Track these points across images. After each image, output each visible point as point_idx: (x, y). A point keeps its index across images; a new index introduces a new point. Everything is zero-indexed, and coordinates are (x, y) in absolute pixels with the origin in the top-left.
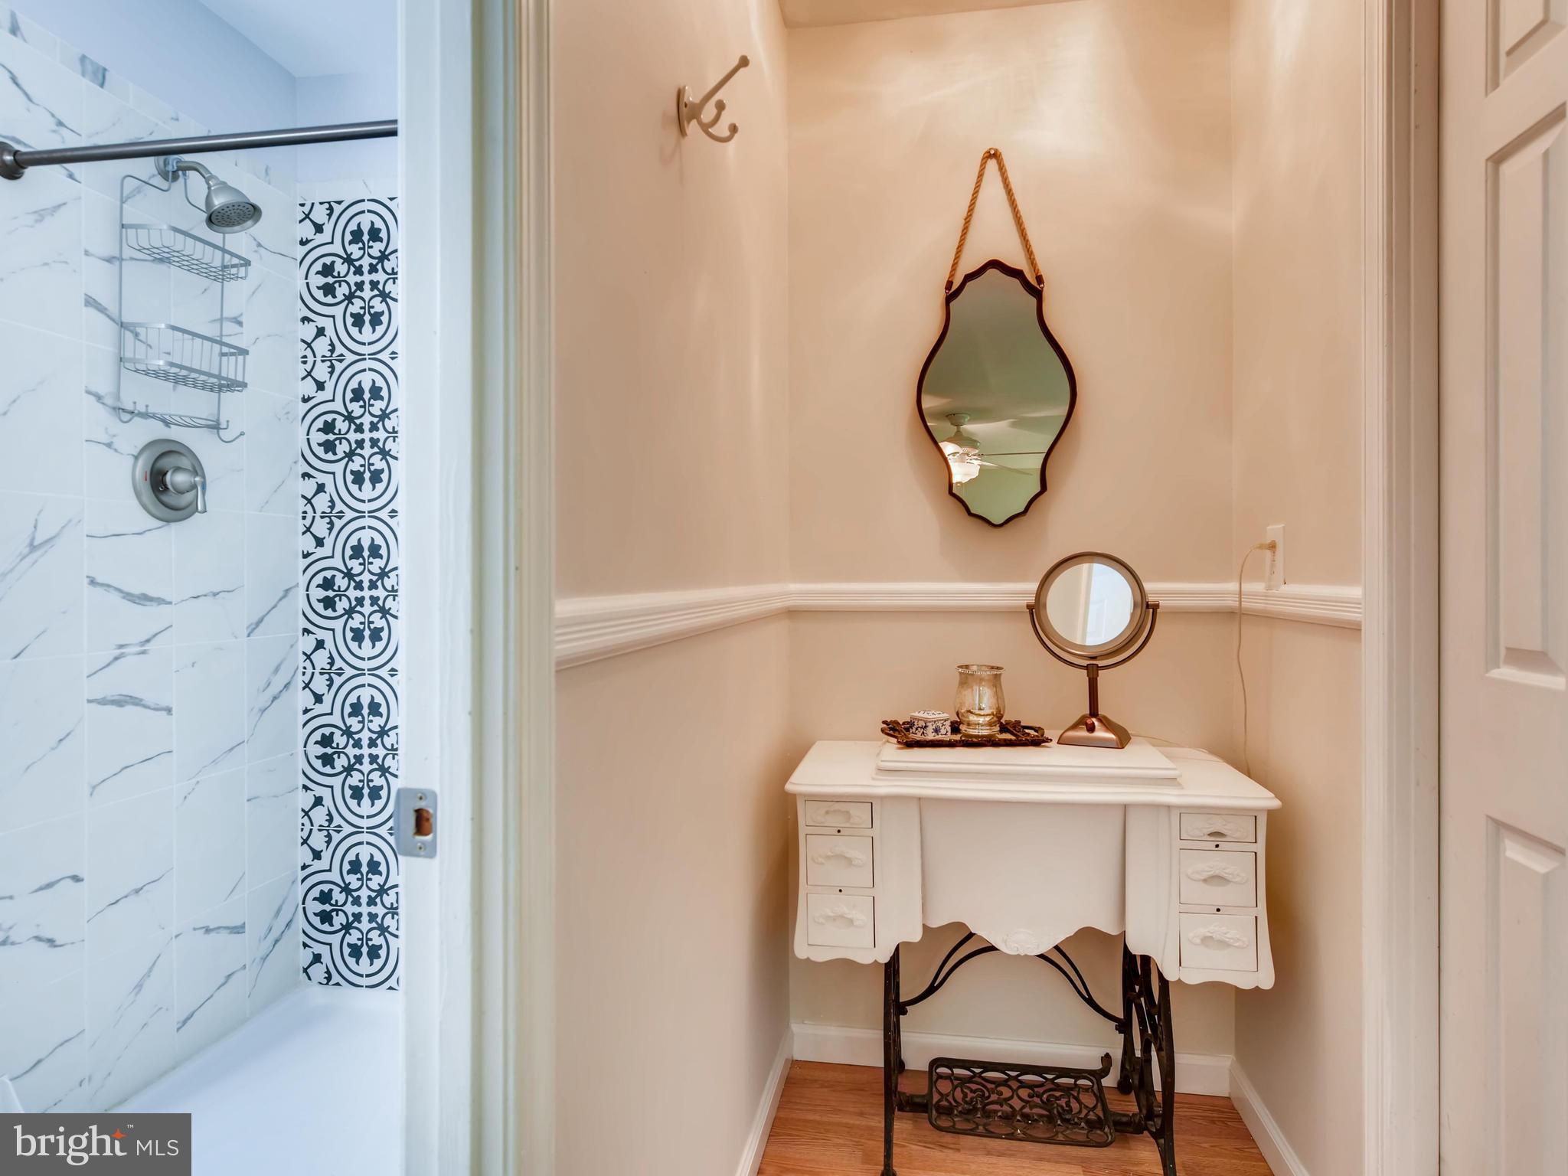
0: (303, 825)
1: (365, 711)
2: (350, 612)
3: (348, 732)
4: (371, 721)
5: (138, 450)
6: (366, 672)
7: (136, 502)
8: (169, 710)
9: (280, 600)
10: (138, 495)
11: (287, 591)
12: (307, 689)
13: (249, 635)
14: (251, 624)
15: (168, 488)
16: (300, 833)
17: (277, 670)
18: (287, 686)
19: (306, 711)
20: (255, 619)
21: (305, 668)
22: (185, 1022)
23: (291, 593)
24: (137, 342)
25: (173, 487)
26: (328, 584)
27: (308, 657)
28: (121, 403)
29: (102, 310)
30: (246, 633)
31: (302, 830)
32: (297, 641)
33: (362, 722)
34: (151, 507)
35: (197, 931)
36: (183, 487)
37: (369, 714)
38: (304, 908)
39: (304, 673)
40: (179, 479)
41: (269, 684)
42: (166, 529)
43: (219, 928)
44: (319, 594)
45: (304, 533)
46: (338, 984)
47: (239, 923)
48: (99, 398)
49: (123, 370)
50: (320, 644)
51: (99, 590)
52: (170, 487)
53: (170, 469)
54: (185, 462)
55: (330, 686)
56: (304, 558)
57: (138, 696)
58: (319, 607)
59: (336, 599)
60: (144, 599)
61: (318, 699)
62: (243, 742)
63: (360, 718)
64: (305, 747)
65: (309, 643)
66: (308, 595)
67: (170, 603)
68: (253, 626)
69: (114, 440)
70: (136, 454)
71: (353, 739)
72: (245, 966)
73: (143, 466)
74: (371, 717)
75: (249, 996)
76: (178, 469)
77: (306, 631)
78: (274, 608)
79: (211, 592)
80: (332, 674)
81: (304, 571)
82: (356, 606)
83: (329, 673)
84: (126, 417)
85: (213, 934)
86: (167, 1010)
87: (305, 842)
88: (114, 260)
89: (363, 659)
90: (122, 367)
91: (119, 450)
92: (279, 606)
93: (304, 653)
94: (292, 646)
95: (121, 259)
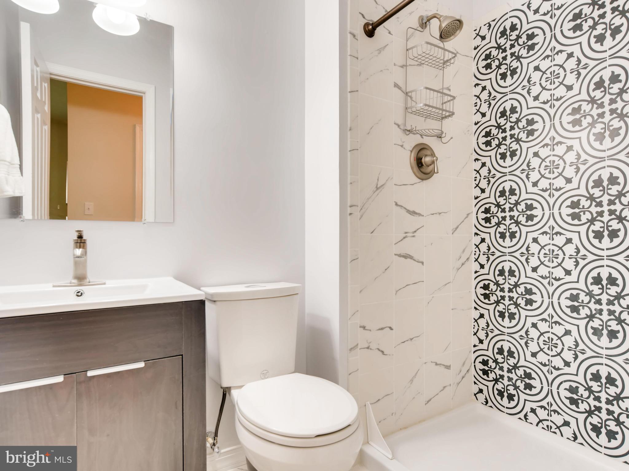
0: (474, 326)
1: (507, 274)
2: (498, 224)
3: (497, 284)
4: (510, 279)
5: (412, 149)
6: (507, 254)
7: (411, 171)
8: (423, 263)
9: (465, 219)
10: (412, 168)
11: (468, 215)
12: (477, 261)
13: (453, 234)
14: (454, 229)
15: (423, 165)
16: (473, 330)
17: (464, 251)
18: (468, 259)
19: (476, 272)
20: (455, 227)
21: (475, 252)
22: (428, 402)
23: (470, 216)
24: (412, 101)
25: (425, 164)
26: (487, 211)
27: (477, 246)
28: (406, 127)
29: (400, 88)
30: (451, 233)
31: (474, 328)
32: (472, 238)
33: (505, 279)
34: (417, 174)
35: (432, 363)
36: (429, 163)
37: (509, 276)
38: (475, 365)
39: (475, 254)
40: (427, 160)
41: (461, 257)
42: (421, 183)
43: (441, 364)
44: (482, 216)
45: (475, 188)
46: (491, 407)
47: (449, 365)
48: (399, 126)
49: (407, 113)
50: (483, 240)
51: (398, 208)
52: (424, 164)
53: (423, 156)
54: (428, 152)
55: (488, 261)
56: (475, 199)
57: (412, 255)
58: (483, 222)
59: (491, 218)
60: (413, 213)
61: (482, 266)
62: (450, 282)
63: (504, 277)
64: (475, 289)
65: (478, 240)
66: (477, 217)
67: (423, 216)
68: (454, 230)
69: (404, 144)
70: (411, 150)
71: (500, 287)
72: (450, 384)
73: (413, 155)
74: (510, 277)
75: (452, 399)
76: (426, 156)
77: (476, 234)
78: (462, 222)
79: (438, 212)
80: (489, 255)
81: (475, 206)
82: (502, 221)
83: (487, 254)
84: (408, 133)
85: (438, 366)
86: (422, 394)
87: (475, 334)
88: (404, 66)
89: (506, 247)
90: (407, 112)
91: (406, 148)
92: (465, 221)
93: (475, 245)
94: (470, 241)
95: (406, 66)
